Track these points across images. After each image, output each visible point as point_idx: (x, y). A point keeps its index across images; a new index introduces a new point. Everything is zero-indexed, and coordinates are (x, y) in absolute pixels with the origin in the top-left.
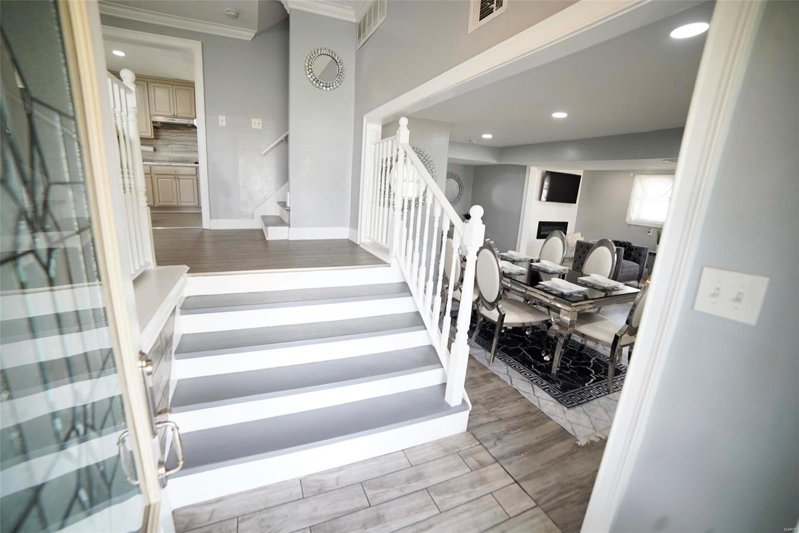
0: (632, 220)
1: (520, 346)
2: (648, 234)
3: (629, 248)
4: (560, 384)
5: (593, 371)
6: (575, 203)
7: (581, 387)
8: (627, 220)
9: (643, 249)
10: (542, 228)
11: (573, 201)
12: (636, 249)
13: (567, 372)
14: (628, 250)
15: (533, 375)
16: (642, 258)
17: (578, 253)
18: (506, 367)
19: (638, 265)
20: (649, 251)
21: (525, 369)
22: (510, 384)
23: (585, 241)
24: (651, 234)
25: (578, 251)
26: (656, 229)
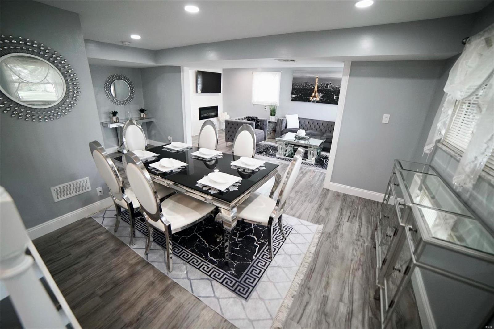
0: (255, 101)
1: (195, 232)
2: (265, 109)
3: (257, 120)
4: (234, 268)
5: (255, 237)
6: (220, 92)
7: (252, 264)
8: (252, 101)
9: (264, 120)
10: (202, 112)
11: (219, 91)
12: (261, 121)
13: (237, 248)
14: (256, 122)
15: (211, 266)
16: (265, 126)
17: (227, 128)
18: (185, 267)
19: (263, 131)
20: (268, 121)
21: (202, 261)
22: (191, 292)
23: (230, 120)
24: (266, 109)
25: (227, 127)
26: (269, 107)
